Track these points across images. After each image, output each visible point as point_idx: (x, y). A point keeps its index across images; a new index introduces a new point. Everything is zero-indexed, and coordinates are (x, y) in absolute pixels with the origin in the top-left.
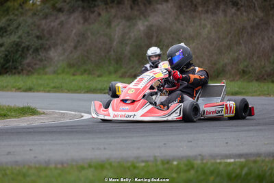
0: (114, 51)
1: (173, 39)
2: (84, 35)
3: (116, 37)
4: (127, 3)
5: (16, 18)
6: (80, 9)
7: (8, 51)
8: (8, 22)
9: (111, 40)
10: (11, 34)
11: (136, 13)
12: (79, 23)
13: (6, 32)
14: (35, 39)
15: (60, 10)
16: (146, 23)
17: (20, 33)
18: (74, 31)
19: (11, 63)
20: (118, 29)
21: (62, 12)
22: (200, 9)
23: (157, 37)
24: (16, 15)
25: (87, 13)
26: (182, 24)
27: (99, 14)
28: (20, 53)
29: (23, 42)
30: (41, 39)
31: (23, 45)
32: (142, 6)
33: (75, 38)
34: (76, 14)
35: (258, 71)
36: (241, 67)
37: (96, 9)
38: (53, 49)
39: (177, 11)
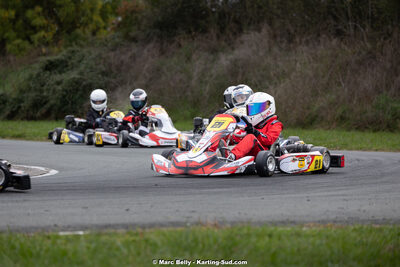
0: (192, 92)
1: (262, 76)
2: (158, 70)
3: (195, 74)
4: (213, 31)
5: (79, 49)
6: (155, 38)
7: (66, 91)
8: (70, 55)
9: (190, 78)
10: (72, 68)
11: (223, 43)
12: (153, 56)
13: (67, 66)
14: (100, 76)
15: (134, 40)
16: (231, 57)
17: (82, 67)
18: (147, 66)
19: (70, 106)
20: (198, 64)
21: (137, 42)
22: (298, 40)
23: (244, 74)
24: (81, 46)
25: (165, 44)
26: (275, 59)
27: (180, 46)
28: (79, 93)
29: (84, 80)
30: (107, 75)
31: (84, 83)
32: (231, 36)
33: (147, 75)
34: (151, 45)
35: (358, 117)
36: (339, 112)
37: (176, 39)
38: (120, 89)
39: (269, 42)
